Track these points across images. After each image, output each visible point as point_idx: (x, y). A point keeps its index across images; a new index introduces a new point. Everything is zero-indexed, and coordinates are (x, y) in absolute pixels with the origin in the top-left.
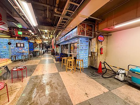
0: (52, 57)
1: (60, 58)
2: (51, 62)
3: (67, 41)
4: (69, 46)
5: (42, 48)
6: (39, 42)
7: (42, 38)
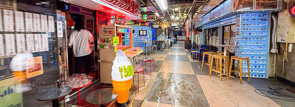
0: (186, 52)
1: (200, 54)
2: (183, 59)
3: (214, 21)
4: (220, 31)
5: (169, 35)
6: (165, 26)
7: (169, 21)
